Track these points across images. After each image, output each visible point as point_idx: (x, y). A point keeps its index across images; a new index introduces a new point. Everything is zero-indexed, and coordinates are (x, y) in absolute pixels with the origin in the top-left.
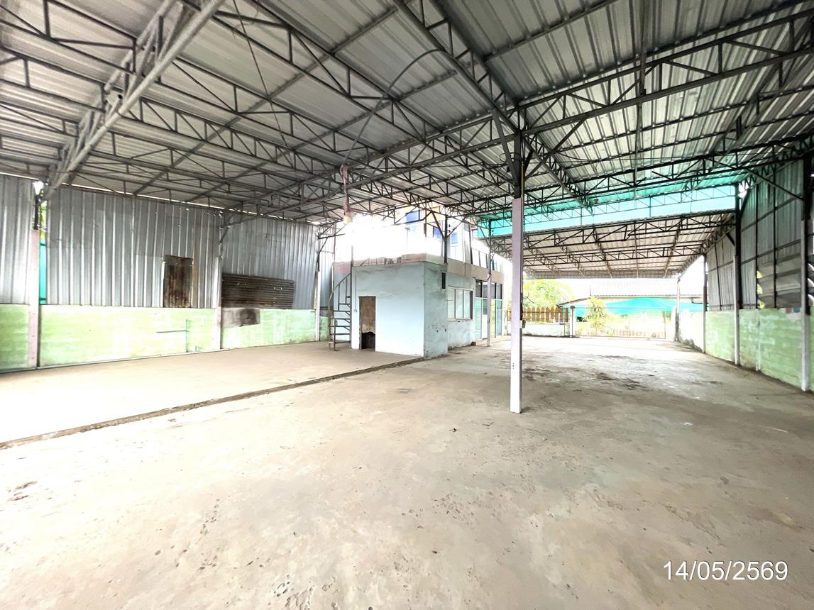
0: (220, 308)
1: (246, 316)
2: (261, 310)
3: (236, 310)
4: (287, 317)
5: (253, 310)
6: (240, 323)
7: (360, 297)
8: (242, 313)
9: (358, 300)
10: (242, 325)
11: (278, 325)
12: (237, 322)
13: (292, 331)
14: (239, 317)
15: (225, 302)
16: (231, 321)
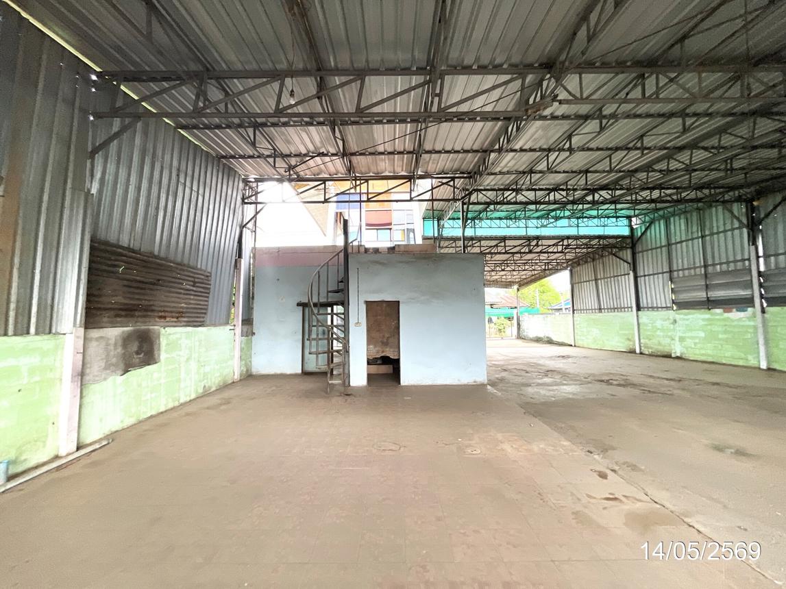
0: (82, 330)
1: (134, 347)
2: (163, 331)
3: (114, 333)
4: (200, 341)
5: (149, 330)
6: (122, 366)
7: (367, 303)
8: (126, 340)
9: (363, 308)
10: (126, 371)
11: (188, 360)
12: (115, 365)
13: (207, 369)
14: (120, 350)
15: (94, 314)
16: (103, 365)
